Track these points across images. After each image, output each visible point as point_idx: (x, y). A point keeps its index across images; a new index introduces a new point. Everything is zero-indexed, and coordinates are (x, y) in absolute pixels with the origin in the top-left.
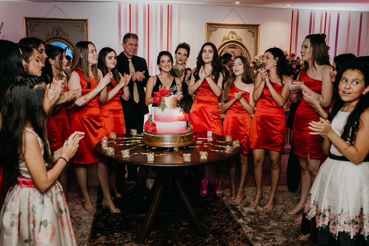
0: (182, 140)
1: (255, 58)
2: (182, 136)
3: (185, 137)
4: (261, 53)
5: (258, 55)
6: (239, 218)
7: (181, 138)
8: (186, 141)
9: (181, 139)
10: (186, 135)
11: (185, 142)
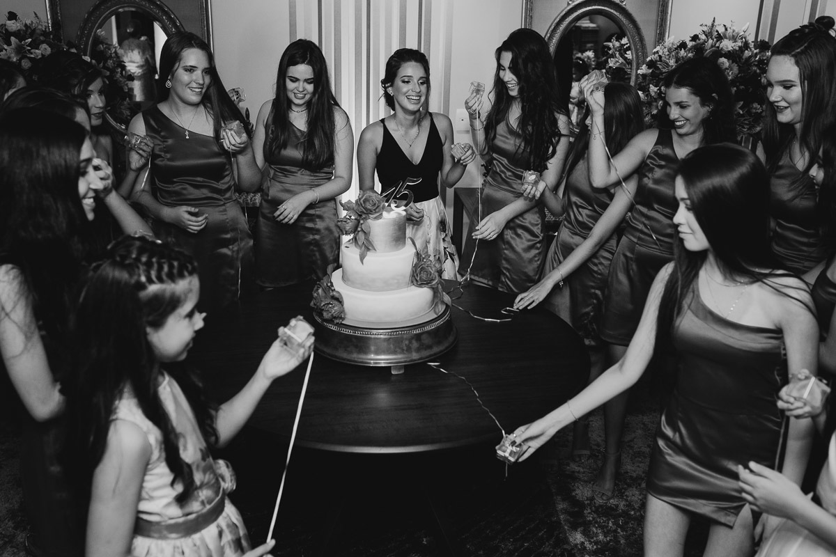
0: (415, 344)
1: (655, 50)
2: (416, 335)
3: (424, 337)
4: (673, 37)
5: (666, 44)
6: (574, 527)
7: (412, 338)
8: (430, 347)
9: (414, 342)
10: (428, 328)
11: (426, 350)
